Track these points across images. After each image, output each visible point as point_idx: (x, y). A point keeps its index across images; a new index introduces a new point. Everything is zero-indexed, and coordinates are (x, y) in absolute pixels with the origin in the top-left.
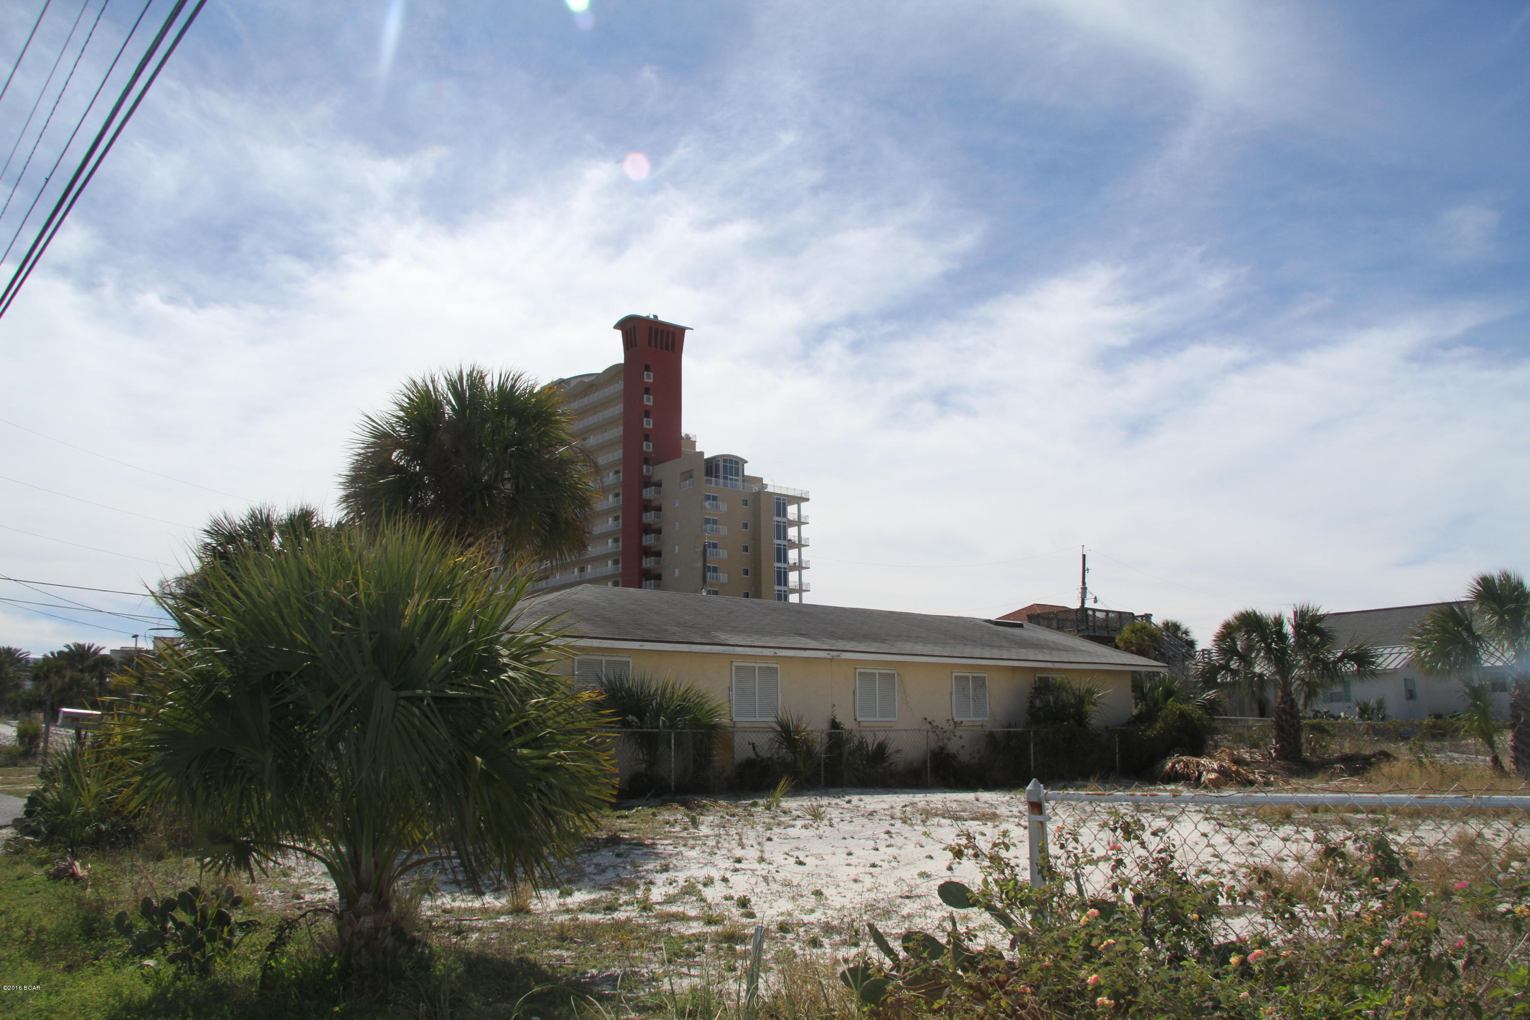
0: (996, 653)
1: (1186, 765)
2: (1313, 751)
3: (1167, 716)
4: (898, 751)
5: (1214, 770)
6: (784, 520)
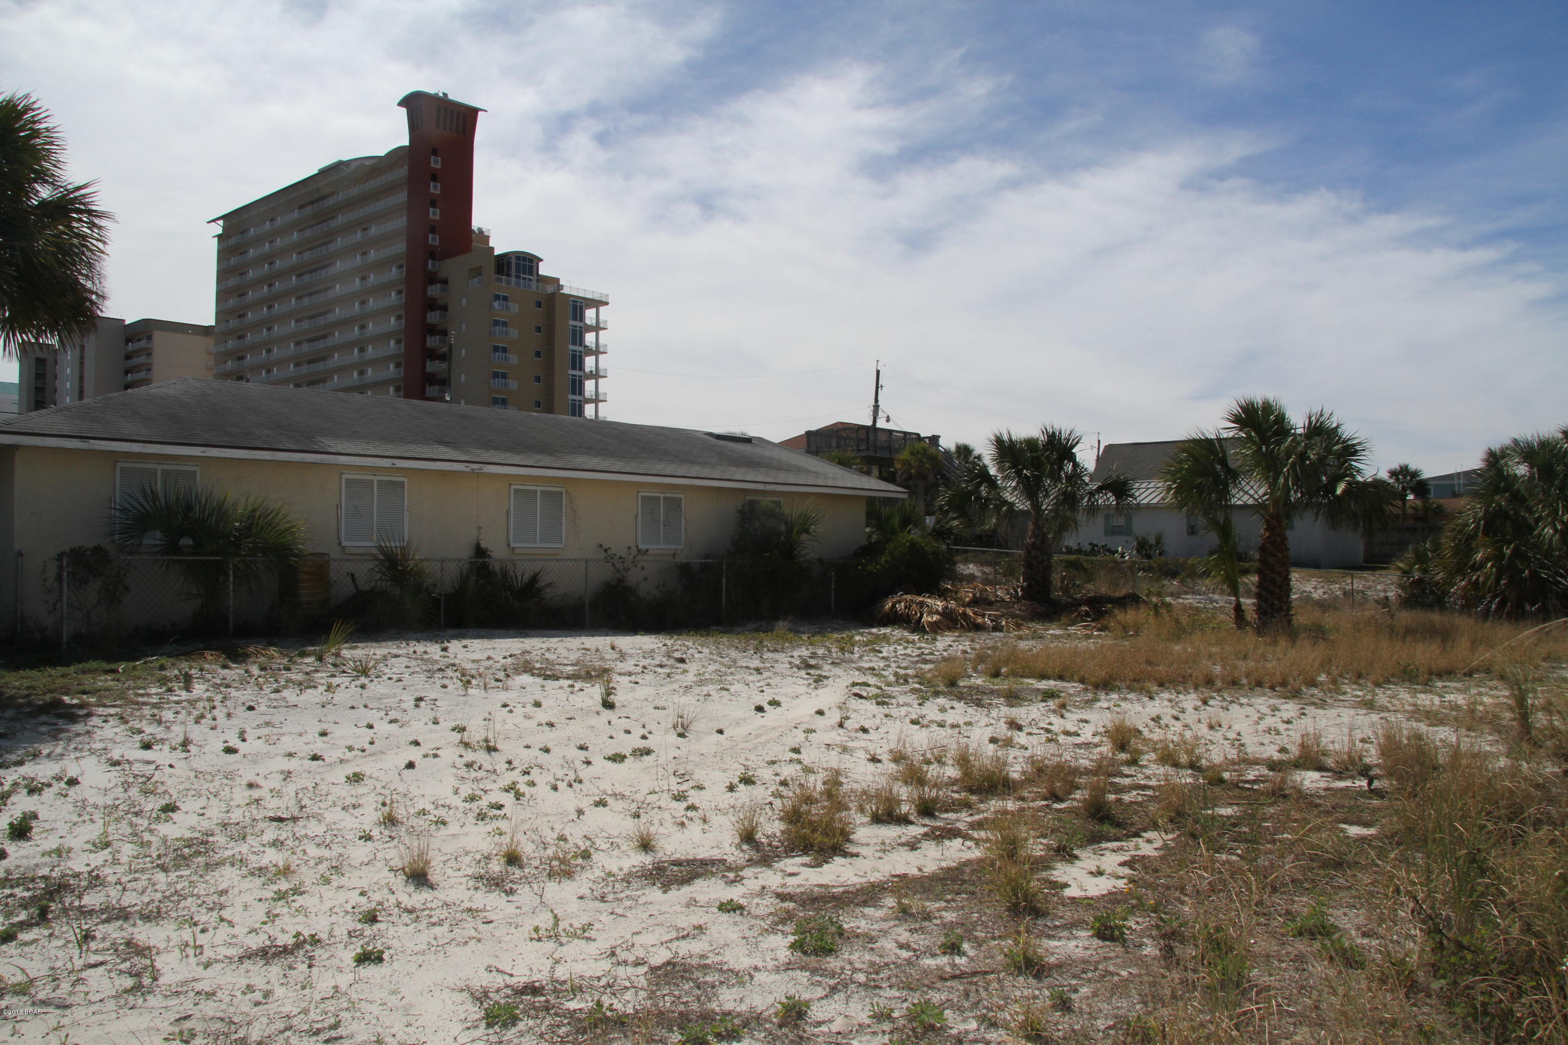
1: (909, 605)
2: (1066, 590)
3: (896, 548)
4: (549, 585)
5: (937, 612)
6: (581, 324)
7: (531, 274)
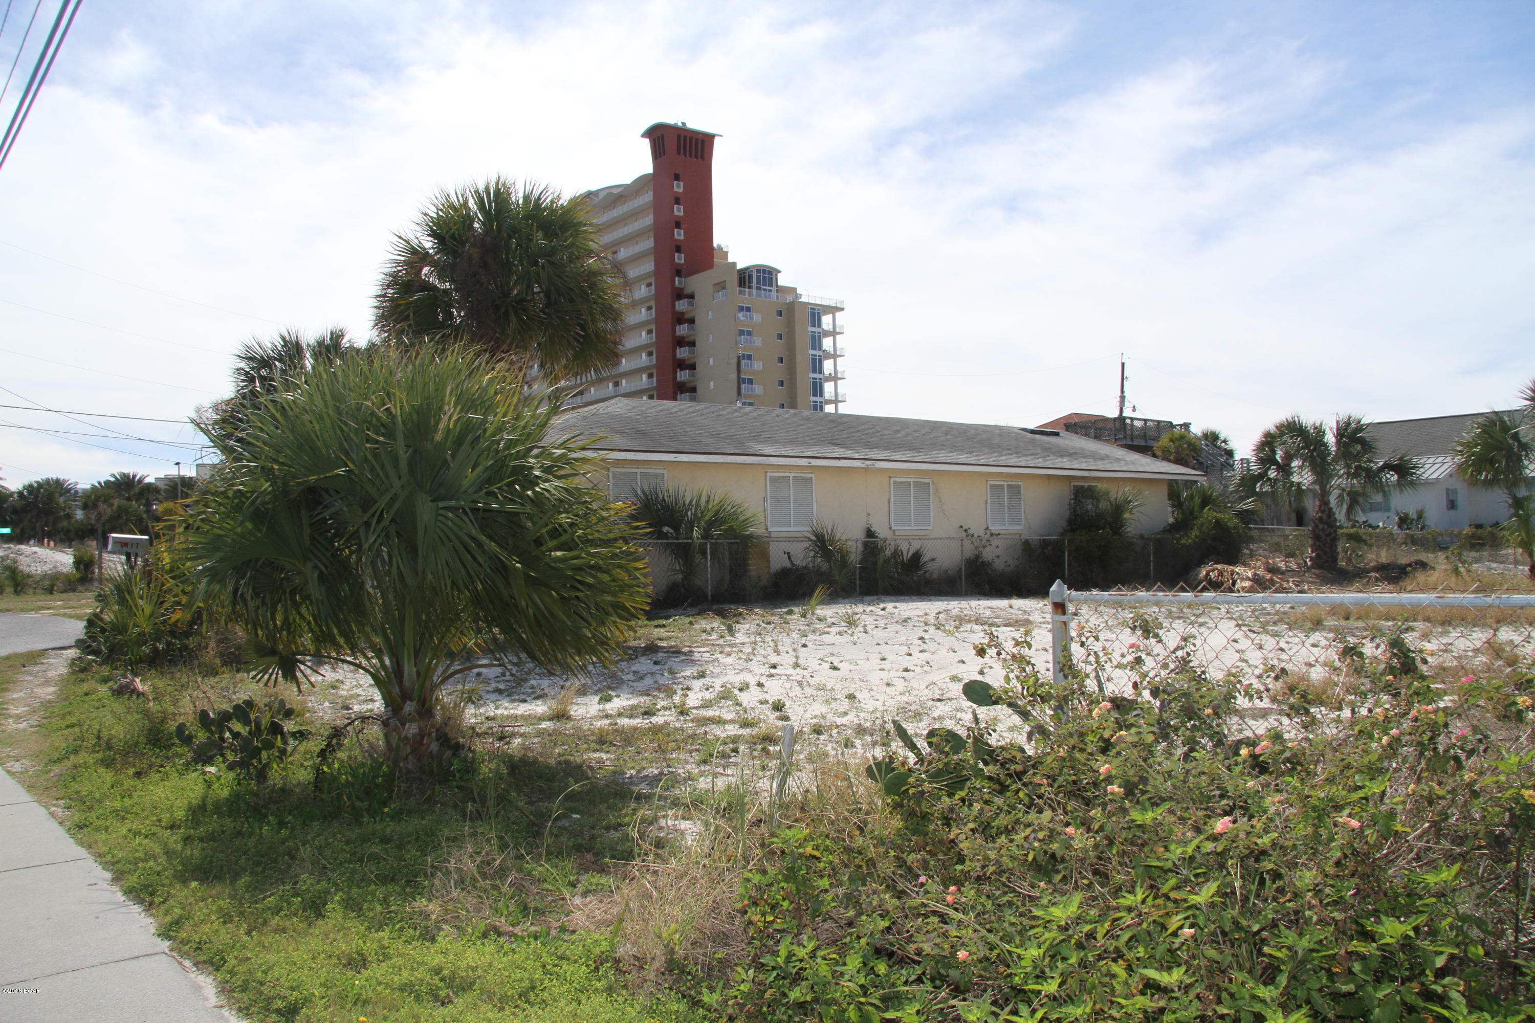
0: (1031, 461)
1: (1221, 574)
2: (1349, 560)
3: (1202, 524)
4: (933, 560)
5: (1248, 579)
6: (819, 330)
7: (771, 285)
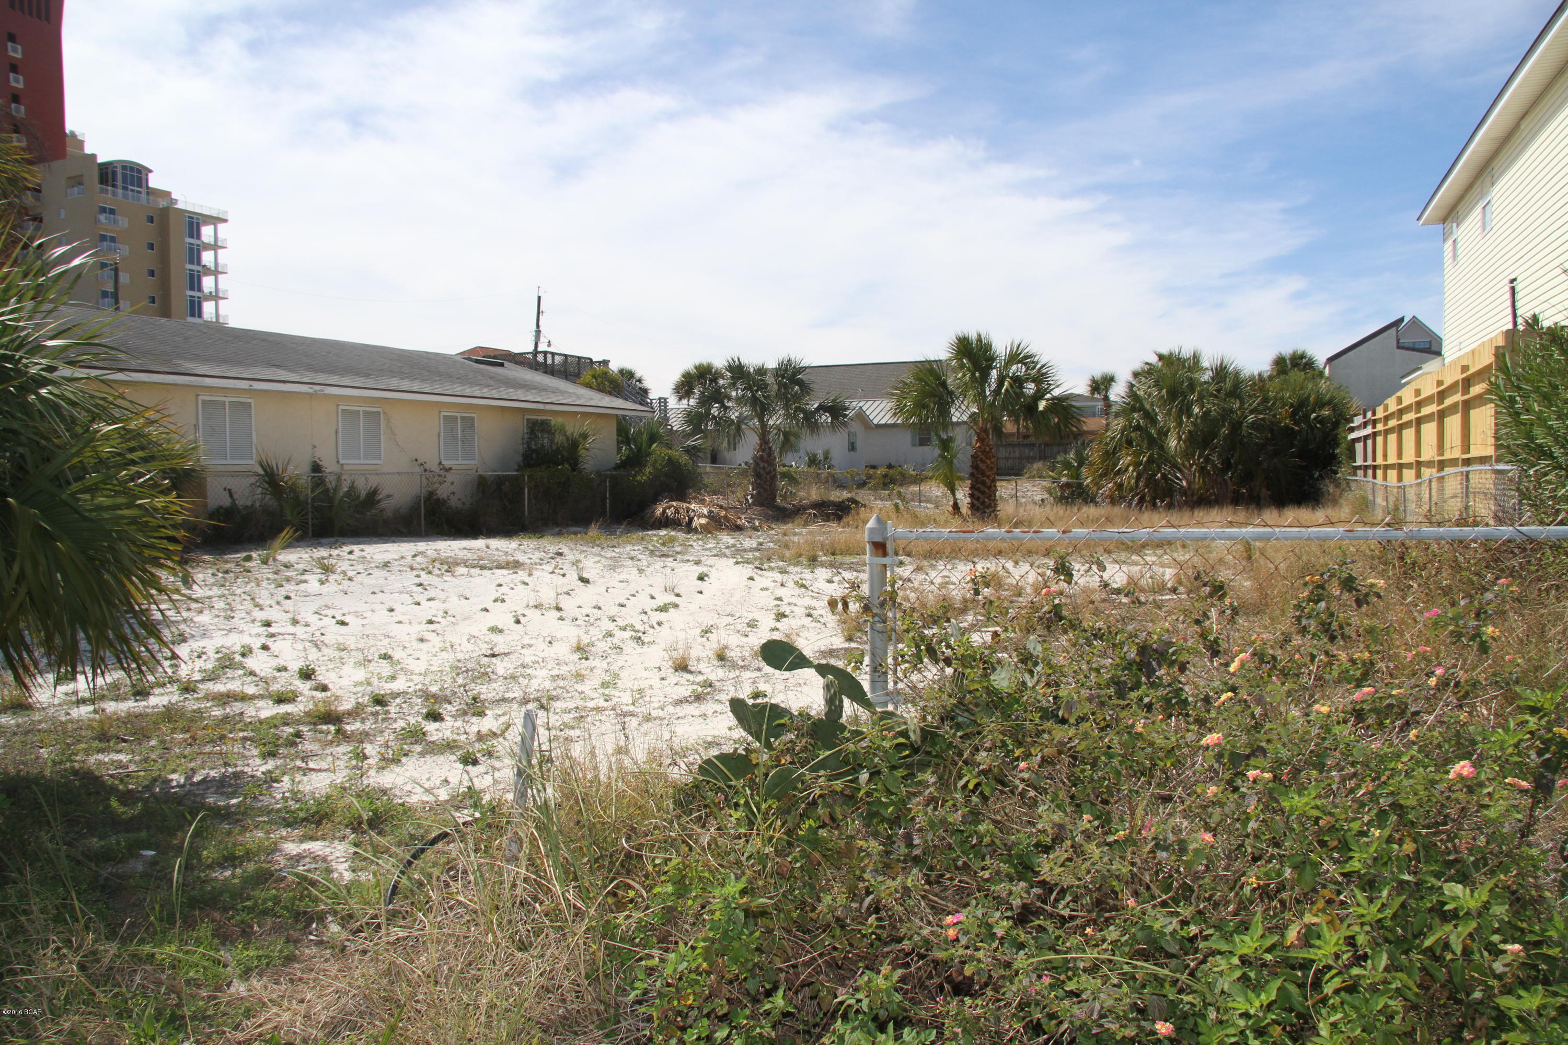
0: (486, 392)
1: (677, 511)
3: (656, 461)
4: (389, 496)
5: (703, 515)
6: (198, 242)
7: (140, 186)
